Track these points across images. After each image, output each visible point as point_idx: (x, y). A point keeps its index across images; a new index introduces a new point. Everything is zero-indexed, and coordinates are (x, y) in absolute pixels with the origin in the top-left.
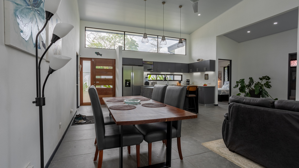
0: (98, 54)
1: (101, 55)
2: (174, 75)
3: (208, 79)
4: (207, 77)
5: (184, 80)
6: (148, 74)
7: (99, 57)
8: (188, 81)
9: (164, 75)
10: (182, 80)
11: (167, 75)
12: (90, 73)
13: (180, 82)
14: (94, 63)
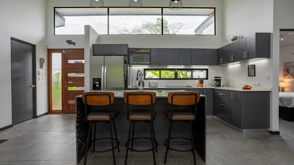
0: (69, 42)
1: (74, 44)
2: (192, 70)
3: (255, 76)
4: (252, 71)
5: (211, 77)
6: (145, 70)
7: (71, 47)
8: (218, 80)
9: (174, 69)
10: (207, 78)
11: (178, 69)
12: (61, 70)
13: (201, 81)
14: (66, 55)
